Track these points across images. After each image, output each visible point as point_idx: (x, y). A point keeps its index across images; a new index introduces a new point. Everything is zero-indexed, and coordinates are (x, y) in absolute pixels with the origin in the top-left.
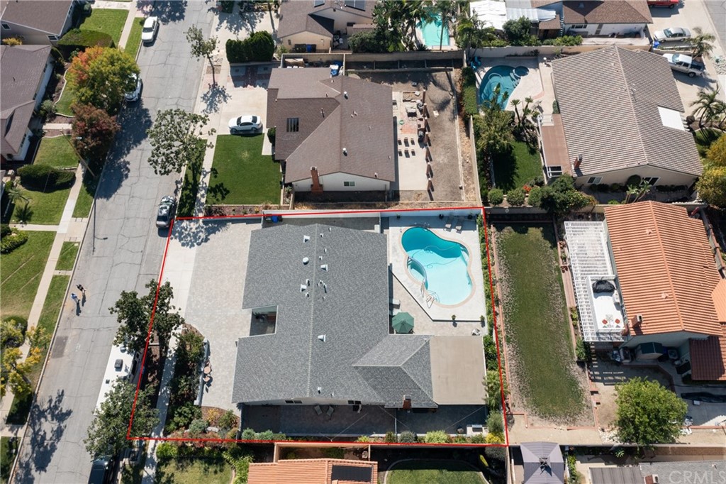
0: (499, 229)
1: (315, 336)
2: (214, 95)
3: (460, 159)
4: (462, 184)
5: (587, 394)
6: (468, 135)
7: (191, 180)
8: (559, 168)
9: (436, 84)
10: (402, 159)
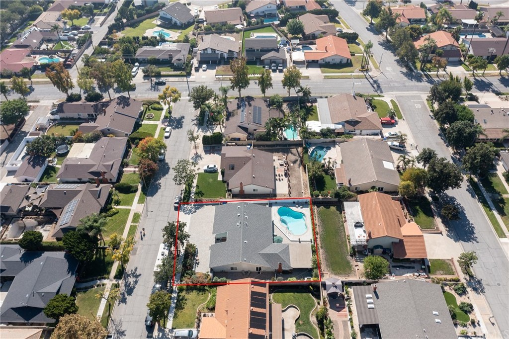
0: (318, 207)
1: (243, 241)
2: (196, 157)
3: (302, 182)
4: (303, 191)
5: (354, 267)
6: (305, 173)
7: (188, 189)
8: (343, 184)
9: (292, 153)
10: (277, 182)
